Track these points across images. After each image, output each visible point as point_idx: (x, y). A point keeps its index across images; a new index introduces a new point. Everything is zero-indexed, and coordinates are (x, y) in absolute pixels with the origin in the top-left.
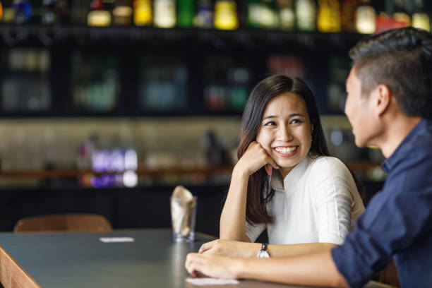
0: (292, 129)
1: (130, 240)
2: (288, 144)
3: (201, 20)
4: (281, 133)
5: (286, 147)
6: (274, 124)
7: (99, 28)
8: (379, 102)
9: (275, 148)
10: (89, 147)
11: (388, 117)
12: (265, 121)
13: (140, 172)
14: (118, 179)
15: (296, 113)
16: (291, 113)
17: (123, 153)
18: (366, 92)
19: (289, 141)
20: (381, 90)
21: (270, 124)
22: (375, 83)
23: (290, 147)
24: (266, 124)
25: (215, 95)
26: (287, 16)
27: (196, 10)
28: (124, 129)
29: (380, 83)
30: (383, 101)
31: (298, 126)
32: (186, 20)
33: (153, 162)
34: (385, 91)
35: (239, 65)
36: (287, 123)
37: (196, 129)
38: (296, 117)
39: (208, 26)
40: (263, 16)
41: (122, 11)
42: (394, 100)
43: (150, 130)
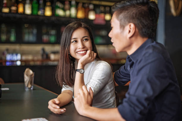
0: (84, 43)
1: (8, 89)
2: (83, 50)
3: (40, 13)
4: (80, 45)
5: (82, 51)
6: (76, 41)
7: (6, 13)
8: (130, 31)
9: (77, 52)
10: (6, 52)
11: (133, 38)
12: (72, 40)
13: (21, 61)
14: (15, 63)
15: (86, 36)
16: (83, 36)
17: (17, 55)
18: (122, 27)
19: (83, 48)
20: (130, 26)
21: (74, 42)
22: (127, 22)
23: (84, 51)
24: (73, 42)
25: (45, 38)
26: (68, 13)
27: (39, 9)
28: (17, 47)
29: (129, 22)
30: (131, 31)
31: (87, 41)
32: (35, 12)
33: (24, 58)
34: (132, 25)
35: (53, 29)
36: (82, 41)
37: (38, 48)
38: (86, 38)
39: (42, 15)
40: (60, 12)
41: (14, 8)
42: (137, 30)
43: (25, 47)
